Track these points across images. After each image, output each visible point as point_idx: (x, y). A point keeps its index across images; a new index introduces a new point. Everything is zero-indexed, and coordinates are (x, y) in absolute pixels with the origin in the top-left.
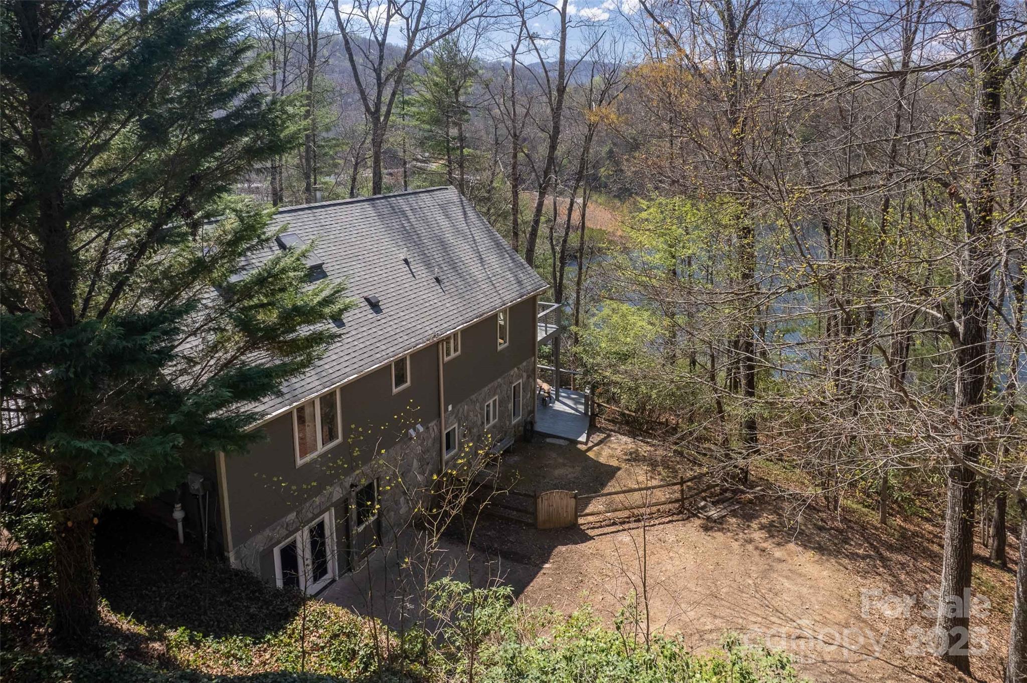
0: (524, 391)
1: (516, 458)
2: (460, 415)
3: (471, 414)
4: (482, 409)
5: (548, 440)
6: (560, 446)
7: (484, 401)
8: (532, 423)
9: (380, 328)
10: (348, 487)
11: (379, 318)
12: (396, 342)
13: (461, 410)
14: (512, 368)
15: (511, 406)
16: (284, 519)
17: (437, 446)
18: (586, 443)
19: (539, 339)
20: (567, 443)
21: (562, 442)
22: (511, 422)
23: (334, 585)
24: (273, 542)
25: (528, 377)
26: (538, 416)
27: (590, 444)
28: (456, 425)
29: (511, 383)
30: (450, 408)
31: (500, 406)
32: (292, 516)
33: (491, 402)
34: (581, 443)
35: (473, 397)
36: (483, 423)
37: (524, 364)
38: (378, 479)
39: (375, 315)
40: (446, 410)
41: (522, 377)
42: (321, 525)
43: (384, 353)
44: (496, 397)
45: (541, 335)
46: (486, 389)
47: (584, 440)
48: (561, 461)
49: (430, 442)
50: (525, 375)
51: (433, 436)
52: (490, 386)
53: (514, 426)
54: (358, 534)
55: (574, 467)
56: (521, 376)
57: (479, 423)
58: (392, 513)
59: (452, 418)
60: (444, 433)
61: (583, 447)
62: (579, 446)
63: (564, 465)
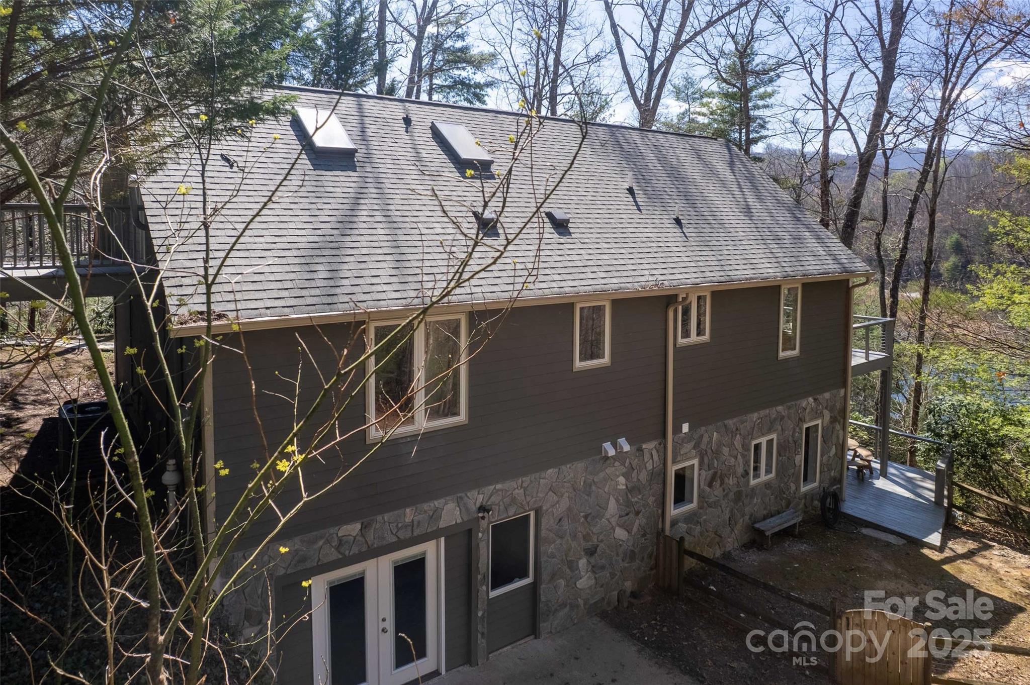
0: (824, 441)
1: (803, 547)
2: (703, 446)
3: (725, 450)
4: (746, 447)
5: (865, 531)
6: (888, 544)
7: (751, 435)
8: (837, 498)
9: (560, 252)
10: (474, 508)
11: (562, 241)
12: (582, 276)
13: (705, 439)
14: (805, 395)
15: (800, 459)
16: (332, 530)
17: (657, 487)
18: (941, 549)
19: (853, 363)
20: (901, 542)
21: (891, 539)
22: (798, 488)
23: (435, 680)
24: (308, 565)
25: (833, 420)
26: (848, 492)
27: (947, 553)
28: (695, 462)
29: (801, 420)
30: (685, 428)
31: (779, 454)
32: (352, 529)
33: (763, 441)
34: (931, 547)
35: (730, 422)
36: (747, 473)
37: (827, 395)
38: (538, 512)
39: (556, 235)
40: (677, 429)
41: (821, 415)
42: (419, 564)
43: (554, 285)
44: (774, 436)
45: (857, 358)
46: (755, 416)
47: (938, 543)
48: (890, 568)
49: (643, 476)
50: (827, 415)
51: (650, 466)
52: (763, 413)
53: (805, 495)
54: (491, 602)
55: (917, 585)
56: (819, 415)
57: (740, 470)
58: (562, 582)
59: (688, 447)
60: (672, 470)
61: (935, 556)
62: (926, 551)
63: (897, 576)
